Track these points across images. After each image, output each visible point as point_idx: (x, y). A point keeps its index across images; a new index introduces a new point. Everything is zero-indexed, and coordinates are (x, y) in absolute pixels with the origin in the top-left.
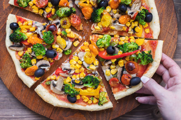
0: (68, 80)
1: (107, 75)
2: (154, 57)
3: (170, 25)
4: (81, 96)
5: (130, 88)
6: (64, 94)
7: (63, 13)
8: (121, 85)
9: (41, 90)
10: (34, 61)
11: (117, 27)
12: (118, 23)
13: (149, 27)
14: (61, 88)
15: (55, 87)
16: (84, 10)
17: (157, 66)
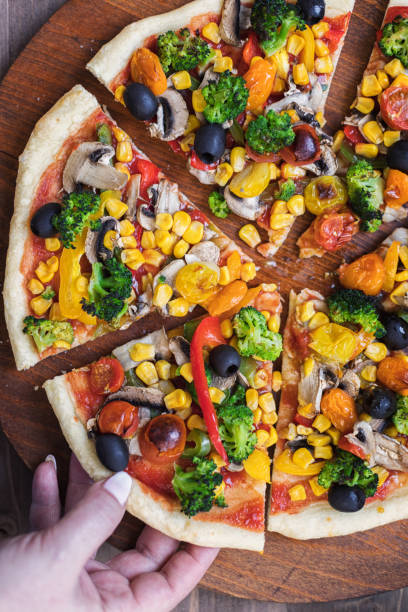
0: (116, 207)
1: (135, 349)
2: (204, 519)
3: (321, 573)
4: (58, 253)
5: (89, 435)
6: (64, 192)
7: (361, 184)
8: (98, 402)
9: (78, 109)
10: (183, 80)
11: (313, 382)
12: (324, 385)
13: (311, 497)
14: (87, 180)
15: (88, 160)
16: (372, 263)
17: (168, 529)
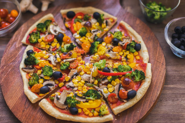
0: (72, 95)
1: (105, 92)
4: (82, 109)
5: (128, 101)
9: (45, 104)
10: (41, 81)
11: (111, 54)
12: (112, 52)
13: (139, 55)
14: (64, 101)
15: (59, 101)
16: (84, 45)
17: (149, 82)
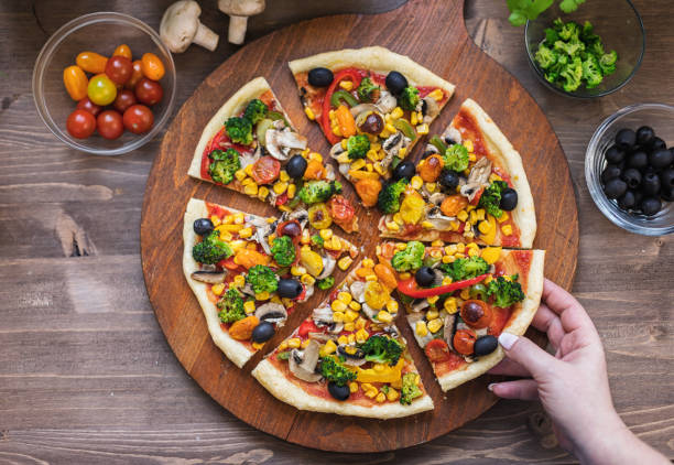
0: (330, 347)
1: (419, 334)
2: (526, 288)
3: (559, 214)
4: (359, 384)
5: (476, 361)
6: (321, 380)
7: (314, 195)
8: (455, 356)
9: (267, 372)
10: (249, 306)
11: (437, 222)
12: (439, 215)
13: (510, 221)
14: (313, 366)
15: (303, 366)
16: (362, 186)
17: (533, 310)
